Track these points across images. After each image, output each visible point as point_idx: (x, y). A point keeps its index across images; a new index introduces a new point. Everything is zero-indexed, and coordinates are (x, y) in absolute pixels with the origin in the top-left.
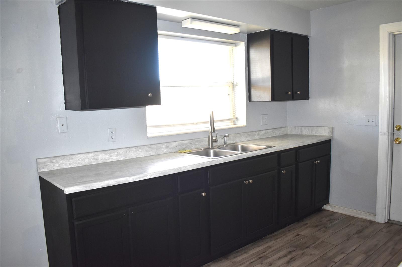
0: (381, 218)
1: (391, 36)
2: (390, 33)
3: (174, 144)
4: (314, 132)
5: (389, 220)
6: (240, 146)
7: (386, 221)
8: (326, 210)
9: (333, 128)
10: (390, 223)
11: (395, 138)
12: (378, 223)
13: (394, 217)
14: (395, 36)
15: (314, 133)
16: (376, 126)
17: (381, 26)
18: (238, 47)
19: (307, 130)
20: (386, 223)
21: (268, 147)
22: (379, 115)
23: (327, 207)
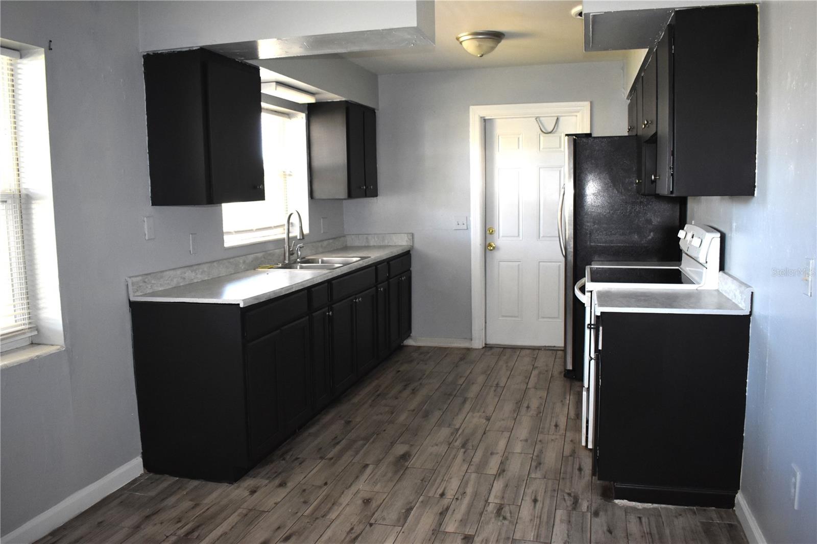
0: (478, 344)
1: (482, 120)
2: (481, 117)
3: (251, 257)
4: (386, 241)
5: (486, 344)
6: (320, 260)
7: (484, 346)
8: (407, 346)
9: (413, 235)
10: (488, 347)
11: (487, 243)
12: (476, 349)
13: (492, 341)
14: (485, 120)
15: (386, 243)
16: (467, 229)
17: (472, 108)
18: (293, 120)
19: (377, 239)
20: (483, 348)
21: (363, 258)
22: (470, 216)
23: (410, 342)
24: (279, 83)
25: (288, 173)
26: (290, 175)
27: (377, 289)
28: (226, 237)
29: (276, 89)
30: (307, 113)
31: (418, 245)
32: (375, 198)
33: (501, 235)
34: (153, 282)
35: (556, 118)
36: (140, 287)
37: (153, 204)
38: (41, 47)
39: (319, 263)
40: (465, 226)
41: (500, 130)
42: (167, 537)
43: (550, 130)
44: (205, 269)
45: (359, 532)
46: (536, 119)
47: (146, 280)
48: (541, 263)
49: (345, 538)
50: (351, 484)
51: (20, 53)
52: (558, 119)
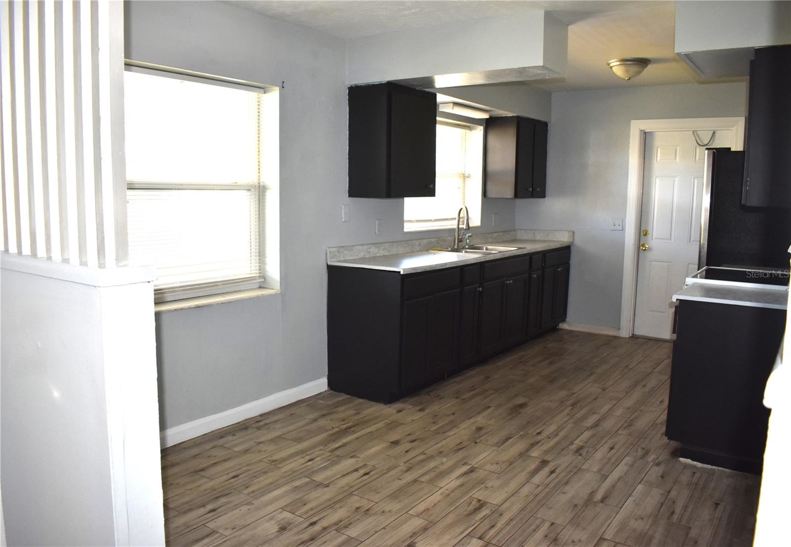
0: (625, 333)
1: (642, 132)
2: (641, 131)
3: (425, 241)
4: (550, 237)
5: (633, 334)
6: (485, 248)
7: (631, 335)
8: (562, 329)
9: (574, 233)
10: (634, 337)
11: (641, 244)
12: (623, 338)
13: (638, 332)
14: (645, 133)
15: (550, 238)
16: (622, 230)
17: (632, 122)
18: (474, 132)
19: (542, 235)
20: (630, 337)
21: (519, 248)
22: (625, 219)
23: (564, 326)
24: (455, 104)
25: (467, 175)
26: (468, 177)
27: (530, 275)
28: (405, 224)
29: (453, 109)
30: (485, 126)
31: (578, 242)
32: (543, 199)
33: (654, 237)
34: (345, 252)
35: (713, 132)
36: (335, 255)
37: (350, 196)
38: (277, 86)
39: (483, 250)
40: (621, 227)
41: (659, 142)
42: (333, 428)
43: (706, 143)
44: (387, 248)
45: (465, 445)
46: (693, 132)
47: (340, 251)
48: (690, 265)
49: (454, 447)
50: (472, 417)
51: (264, 89)
52: (714, 133)
